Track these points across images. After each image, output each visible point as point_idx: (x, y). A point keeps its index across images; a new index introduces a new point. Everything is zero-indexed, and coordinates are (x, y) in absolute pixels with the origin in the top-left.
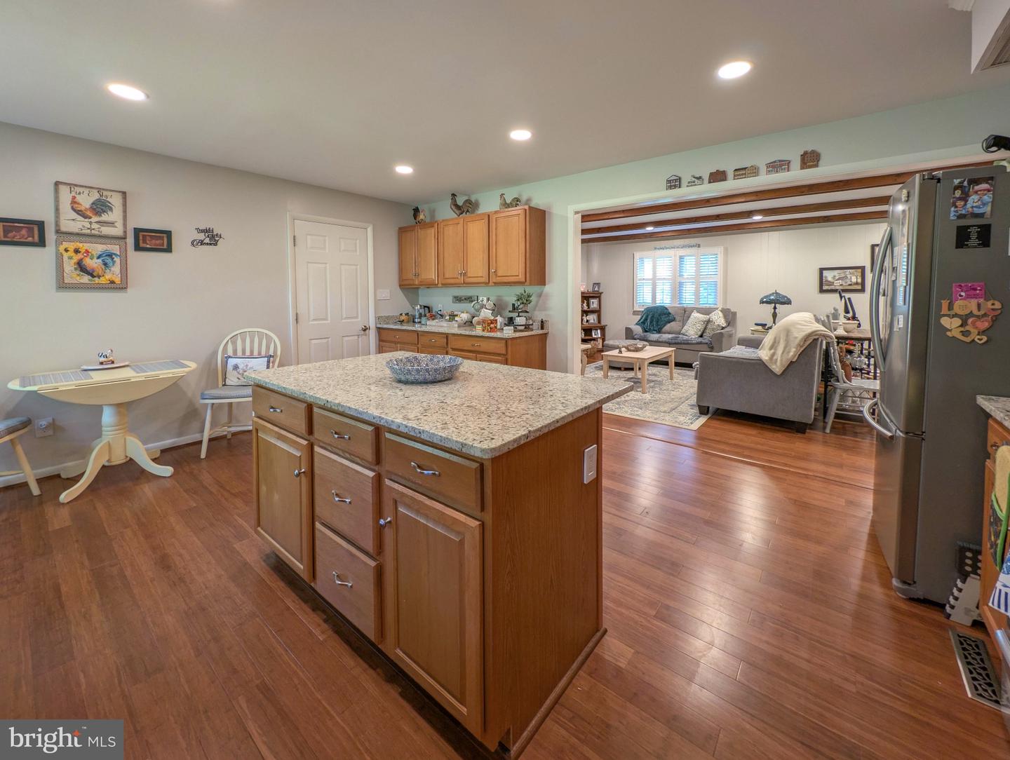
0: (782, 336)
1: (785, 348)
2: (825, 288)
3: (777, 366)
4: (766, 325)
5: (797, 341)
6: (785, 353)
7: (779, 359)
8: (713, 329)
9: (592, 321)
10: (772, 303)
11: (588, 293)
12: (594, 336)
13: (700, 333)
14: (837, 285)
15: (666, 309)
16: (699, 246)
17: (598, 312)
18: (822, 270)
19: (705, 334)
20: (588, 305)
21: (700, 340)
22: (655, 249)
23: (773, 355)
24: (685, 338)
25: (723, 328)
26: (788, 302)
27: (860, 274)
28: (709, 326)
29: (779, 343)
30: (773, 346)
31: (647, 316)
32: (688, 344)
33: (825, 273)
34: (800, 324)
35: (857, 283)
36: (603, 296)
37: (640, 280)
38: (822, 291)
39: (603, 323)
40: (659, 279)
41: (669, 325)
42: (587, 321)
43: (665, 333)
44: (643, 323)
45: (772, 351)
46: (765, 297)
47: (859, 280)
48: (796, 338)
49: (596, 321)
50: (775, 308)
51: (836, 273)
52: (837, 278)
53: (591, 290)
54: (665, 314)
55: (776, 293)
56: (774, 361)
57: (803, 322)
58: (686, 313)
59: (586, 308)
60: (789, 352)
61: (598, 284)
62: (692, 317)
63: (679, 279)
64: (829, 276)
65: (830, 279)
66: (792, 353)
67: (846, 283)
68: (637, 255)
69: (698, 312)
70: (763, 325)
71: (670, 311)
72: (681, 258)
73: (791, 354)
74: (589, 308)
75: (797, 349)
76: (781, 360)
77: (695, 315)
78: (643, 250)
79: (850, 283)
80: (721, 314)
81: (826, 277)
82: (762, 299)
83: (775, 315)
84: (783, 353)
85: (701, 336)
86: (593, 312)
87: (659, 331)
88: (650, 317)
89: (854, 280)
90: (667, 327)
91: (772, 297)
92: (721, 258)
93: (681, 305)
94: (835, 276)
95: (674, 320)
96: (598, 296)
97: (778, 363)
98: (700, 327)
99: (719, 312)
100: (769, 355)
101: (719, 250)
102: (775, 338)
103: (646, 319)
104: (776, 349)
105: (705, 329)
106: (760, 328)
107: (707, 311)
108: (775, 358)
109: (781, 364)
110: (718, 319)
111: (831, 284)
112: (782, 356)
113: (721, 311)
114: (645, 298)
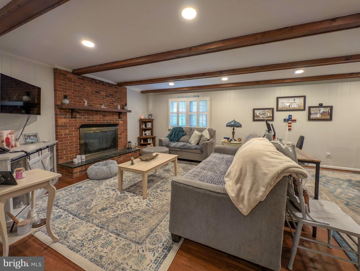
0: (248, 168)
1: (253, 184)
2: (256, 119)
3: (244, 205)
4: (229, 138)
5: (267, 180)
6: (252, 192)
7: (246, 197)
8: (204, 140)
9: (148, 134)
10: (232, 126)
11: (145, 119)
12: (149, 142)
13: (197, 142)
14: (261, 117)
15: (182, 128)
16: (199, 96)
17: (151, 129)
18: (254, 110)
19: (199, 143)
20: (146, 126)
21: (197, 146)
22: (178, 97)
23: (240, 190)
24: (189, 145)
25: (208, 140)
26: (240, 126)
27: (271, 112)
28: (202, 139)
29: (245, 175)
30: (239, 180)
31: (173, 133)
32: (190, 149)
33: (256, 111)
34: (267, 156)
35: (270, 117)
36: (154, 121)
37: (171, 113)
38: (254, 120)
39: (154, 135)
40: (181, 113)
41: (183, 137)
42: (145, 134)
43: (181, 142)
44: (171, 136)
45: (239, 185)
46: (229, 123)
47: (271, 115)
48: (265, 174)
49: (150, 134)
50: (234, 129)
51: (260, 111)
52: (261, 114)
53: (147, 118)
54: (181, 131)
55: (234, 121)
56: (240, 199)
57: (269, 153)
58: (191, 130)
59: (144, 127)
60: (257, 191)
61: (151, 115)
62: (194, 133)
63: (190, 113)
64: (257, 112)
65: (258, 114)
66: (262, 193)
67: (265, 116)
68: (170, 100)
69: (197, 131)
70: (228, 139)
71: (184, 129)
72: (191, 102)
73: (260, 194)
74: (146, 127)
75: (266, 188)
76: (249, 200)
77: (196, 132)
78: (173, 98)
79: (266, 116)
80: (208, 132)
81: (256, 113)
82: (227, 124)
83: (233, 133)
84: (250, 190)
85: (198, 144)
86: (149, 129)
87: (178, 141)
88: (174, 133)
89: (269, 115)
90: (182, 139)
91: (232, 123)
92: (208, 102)
93: (190, 127)
94: (260, 113)
95: (186, 134)
96: (151, 121)
97: (246, 202)
98: (197, 139)
99: (207, 131)
100: (236, 191)
101: (208, 98)
102: (241, 170)
103: (172, 134)
104: (242, 184)
105: (200, 140)
106: (226, 140)
107: (201, 130)
108: (242, 194)
109: (249, 204)
110: (206, 135)
111: (258, 117)
112: (249, 194)
113: (208, 130)
114: (173, 123)
